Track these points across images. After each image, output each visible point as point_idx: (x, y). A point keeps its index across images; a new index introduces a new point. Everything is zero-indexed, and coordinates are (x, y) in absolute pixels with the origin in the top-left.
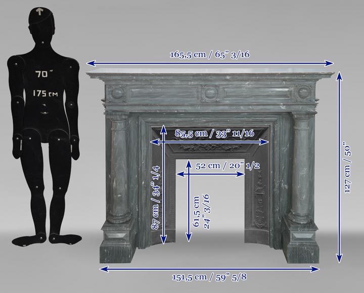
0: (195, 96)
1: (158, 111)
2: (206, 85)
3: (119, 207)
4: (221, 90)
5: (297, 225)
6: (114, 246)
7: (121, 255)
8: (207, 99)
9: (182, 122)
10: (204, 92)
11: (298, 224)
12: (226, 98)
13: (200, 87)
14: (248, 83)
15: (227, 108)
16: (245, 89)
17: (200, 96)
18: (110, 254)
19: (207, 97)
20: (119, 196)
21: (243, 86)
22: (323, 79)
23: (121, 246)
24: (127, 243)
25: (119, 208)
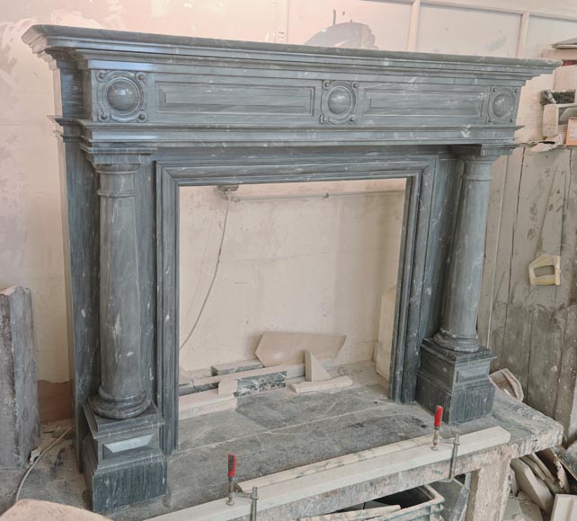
0: (308, 108)
1: (225, 145)
2: (331, 81)
3: (130, 381)
4: (360, 95)
5: (465, 356)
6: (126, 467)
7: (145, 482)
8: (332, 115)
9: (254, 174)
10: (327, 98)
11: (466, 353)
12: (367, 112)
13: (318, 85)
14: (413, 79)
15: (367, 135)
16: (404, 94)
17: (317, 106)
18: (117, 486)
19: (332, 110)
20: (130, 354)
21: (403, 85)
22: (542, 75)
23: (142, 463)
24: (155, 453)
25: (128, 381)
